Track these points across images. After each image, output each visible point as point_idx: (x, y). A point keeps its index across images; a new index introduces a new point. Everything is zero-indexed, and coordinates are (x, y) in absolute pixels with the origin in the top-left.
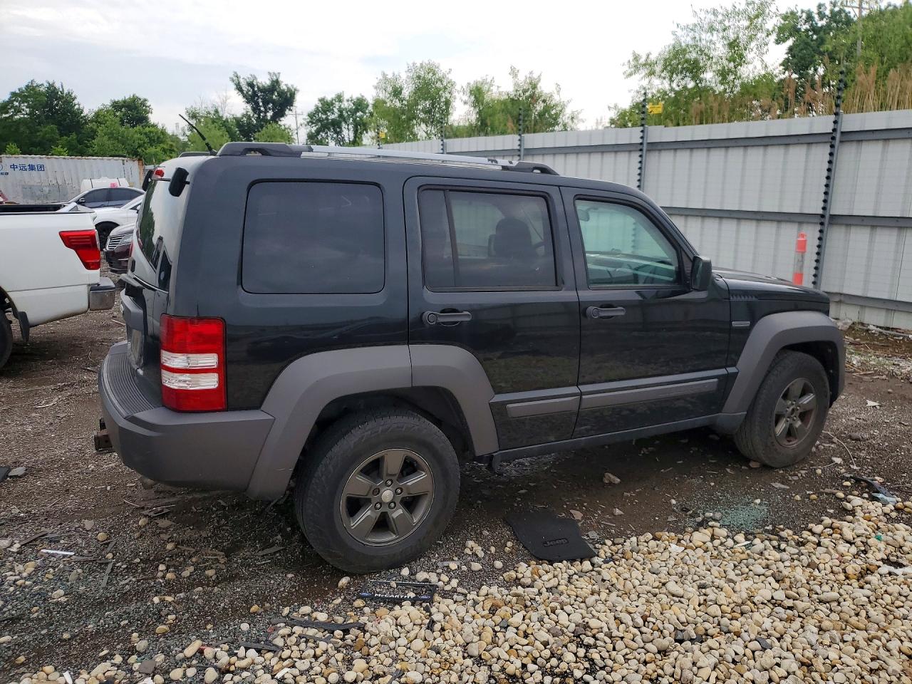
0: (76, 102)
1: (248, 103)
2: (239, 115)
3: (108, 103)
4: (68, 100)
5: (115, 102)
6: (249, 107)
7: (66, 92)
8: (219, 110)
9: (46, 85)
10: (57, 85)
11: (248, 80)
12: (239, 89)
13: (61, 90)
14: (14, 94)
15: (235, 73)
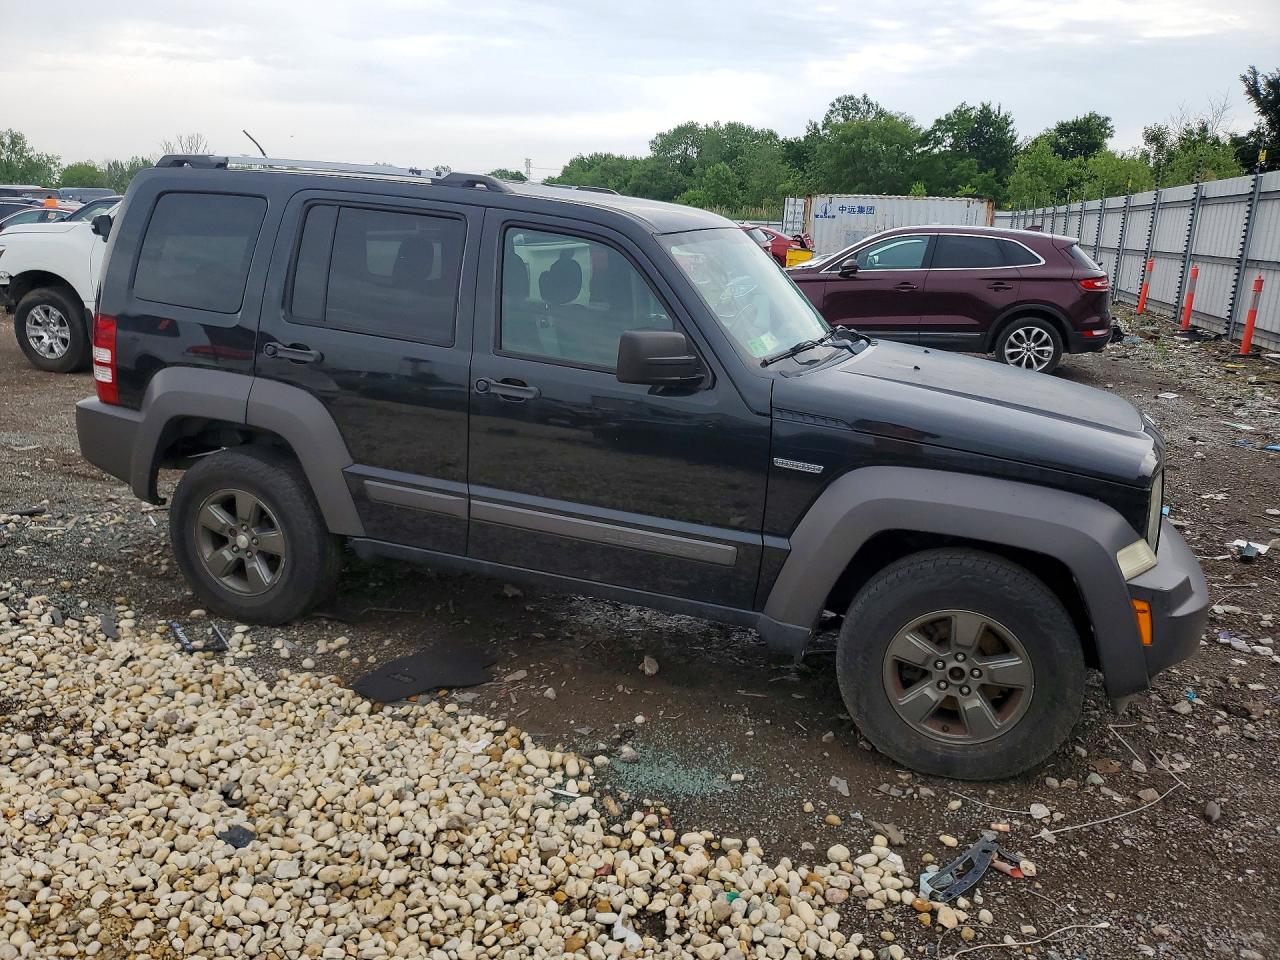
0: (1011, 127)
1: (1263, 113)
2: (1243, 133)
3: (1053, 126)
4: (1002, 125)
5: (1063, 125)
6: (1264, 120)
7: (1002, 115)
8: (1209, 127)
9: (980, 107)
10: (994, 108)
11: (1270, 78)
12: (1253, 91)
13: (997, 112)
14: (939, 122)
15: (1253, 68)
